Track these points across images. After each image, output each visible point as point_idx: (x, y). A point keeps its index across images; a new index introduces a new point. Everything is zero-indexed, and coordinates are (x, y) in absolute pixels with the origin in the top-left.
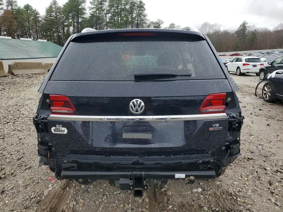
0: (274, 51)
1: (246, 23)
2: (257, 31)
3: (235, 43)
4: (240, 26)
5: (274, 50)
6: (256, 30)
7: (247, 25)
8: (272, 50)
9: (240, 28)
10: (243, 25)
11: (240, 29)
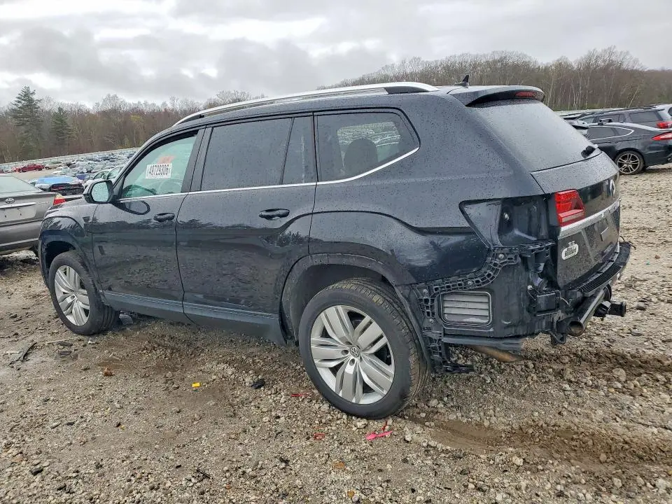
0: (113, 154)
1: (31, 91)
2: (64, 109)
3: (19, 141)
4: (19, 98)
5: (113, 152)
6: (60, 109)
7: (35, 97)
8: (110, 152)
9: (19, 102)
10: (25, 96)
11: (20, 105)
